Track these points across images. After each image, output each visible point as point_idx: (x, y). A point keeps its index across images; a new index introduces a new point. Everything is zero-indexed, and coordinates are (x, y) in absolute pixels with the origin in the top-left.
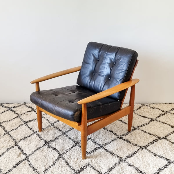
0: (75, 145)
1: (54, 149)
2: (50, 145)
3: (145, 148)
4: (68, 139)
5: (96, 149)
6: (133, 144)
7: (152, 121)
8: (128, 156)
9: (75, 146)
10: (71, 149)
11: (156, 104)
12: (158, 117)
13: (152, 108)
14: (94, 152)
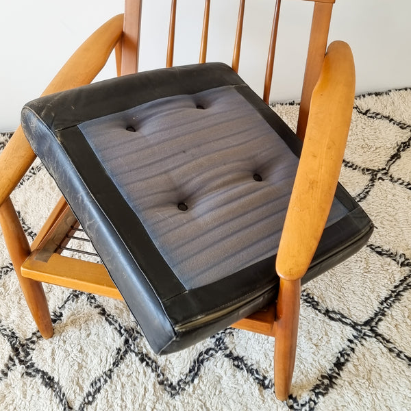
0: (123, 350)
1: (49, 382)
2: (34, 360)
3: (372, 330)
4: (97, 316)
5: (202, 362)
6: (327, 313)
7: (377, 183)
8: (317, 387)
9: (126, 352)
10: (110, 377)
11: (377, 94)
12: (392, 157)
13: (365, 114)
14: (196, 381)
